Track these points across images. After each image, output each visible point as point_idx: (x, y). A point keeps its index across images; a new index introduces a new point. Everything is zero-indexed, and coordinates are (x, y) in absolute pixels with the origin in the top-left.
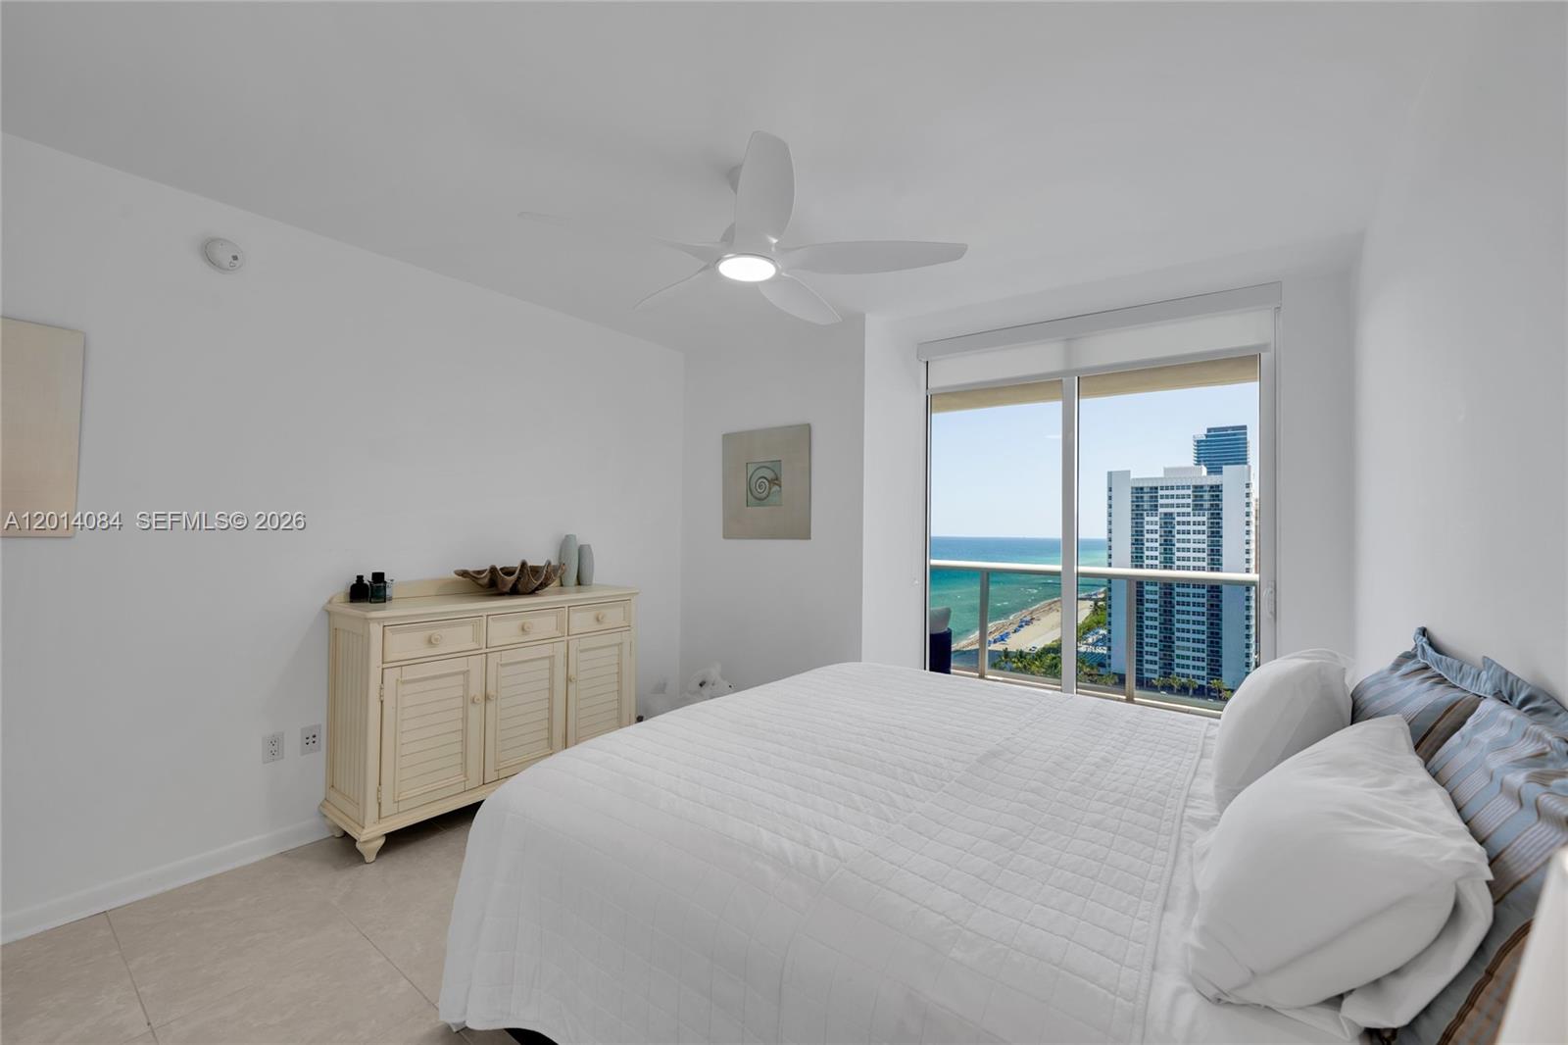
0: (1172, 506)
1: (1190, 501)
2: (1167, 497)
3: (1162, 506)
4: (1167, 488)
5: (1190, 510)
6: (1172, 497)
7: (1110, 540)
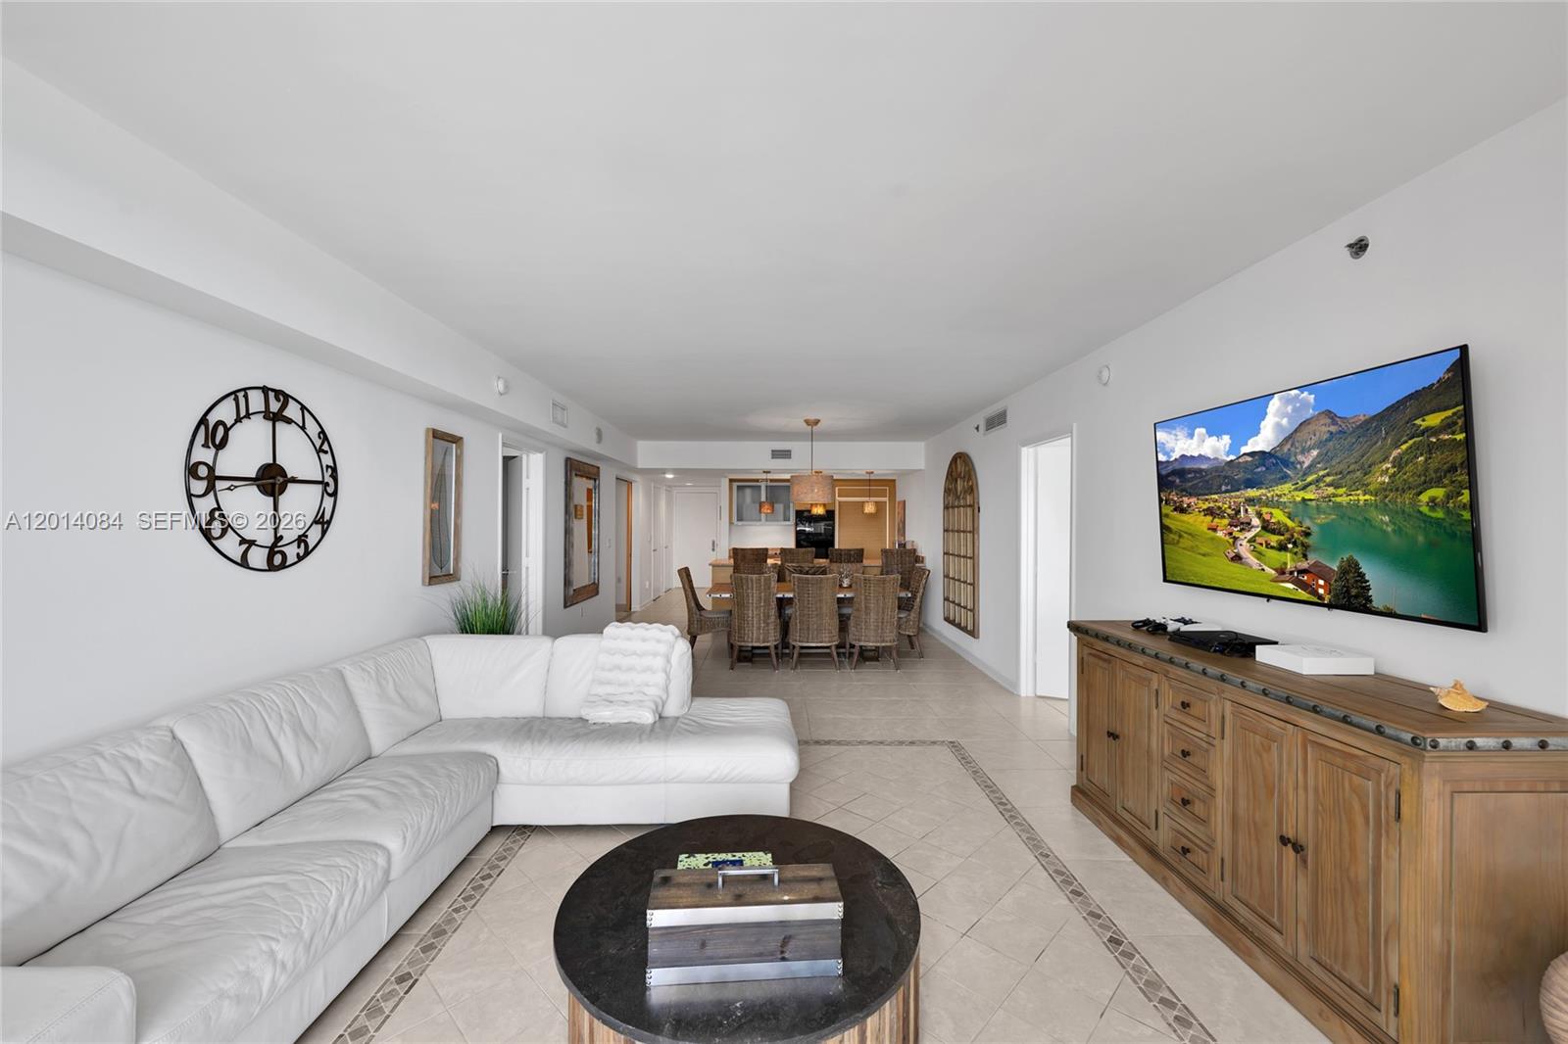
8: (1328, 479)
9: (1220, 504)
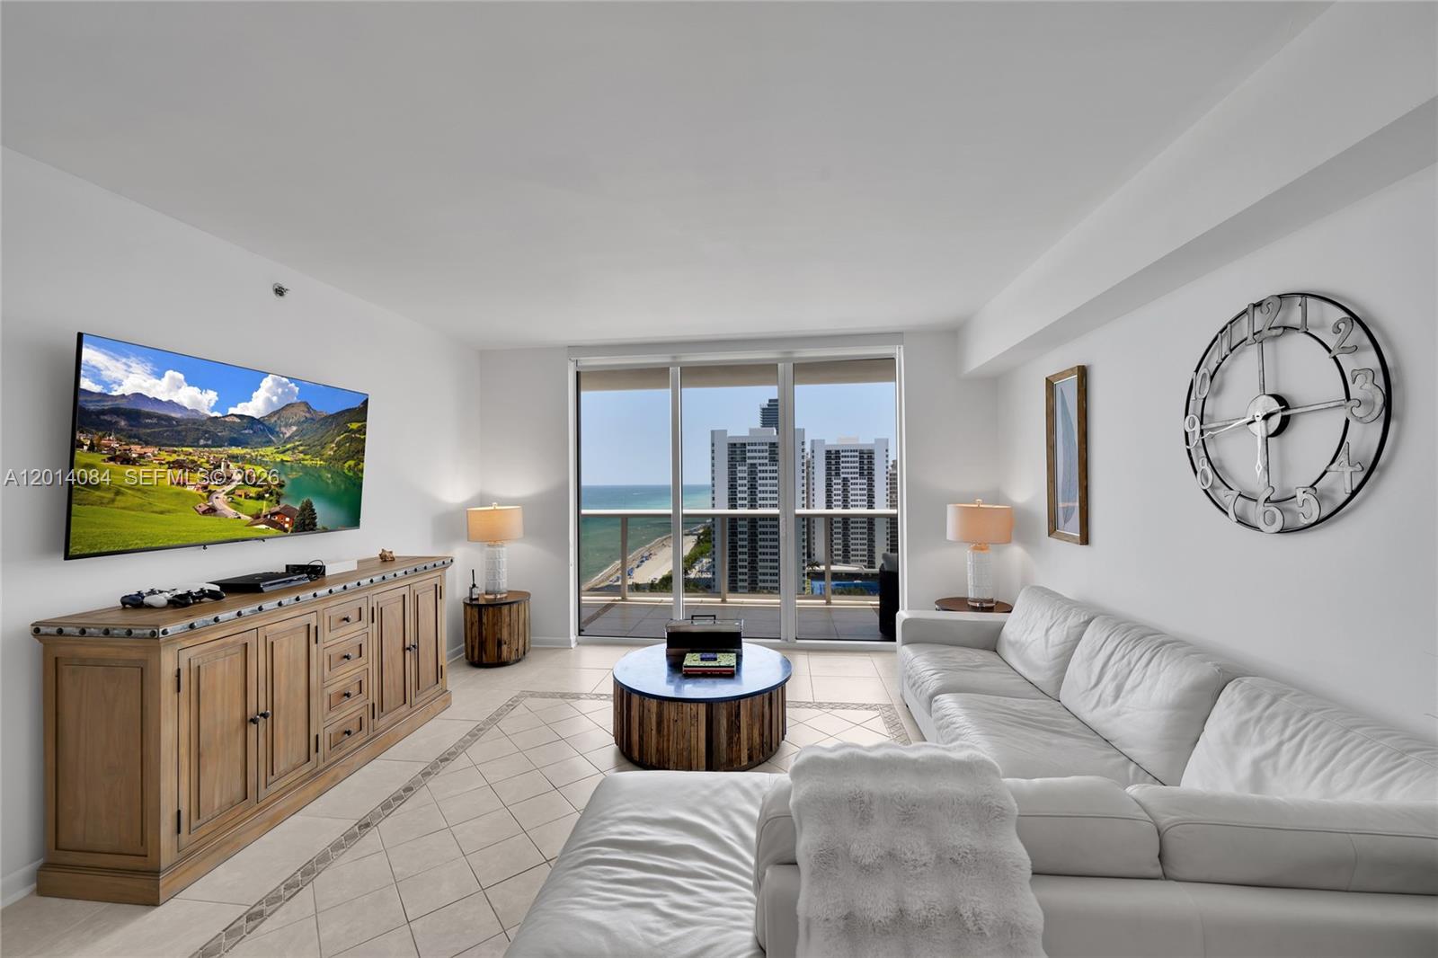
0: (755, 458)
1: (767, 454)
2: (752, 451)
3: (749, 458)
4: (752, 444)
5: (767, 461)
6: (755, 451)
7: (713, 485)
8: (301, 448)
9: (196, 458)
